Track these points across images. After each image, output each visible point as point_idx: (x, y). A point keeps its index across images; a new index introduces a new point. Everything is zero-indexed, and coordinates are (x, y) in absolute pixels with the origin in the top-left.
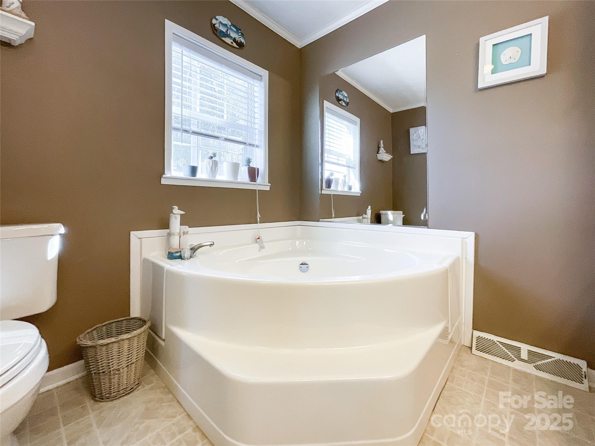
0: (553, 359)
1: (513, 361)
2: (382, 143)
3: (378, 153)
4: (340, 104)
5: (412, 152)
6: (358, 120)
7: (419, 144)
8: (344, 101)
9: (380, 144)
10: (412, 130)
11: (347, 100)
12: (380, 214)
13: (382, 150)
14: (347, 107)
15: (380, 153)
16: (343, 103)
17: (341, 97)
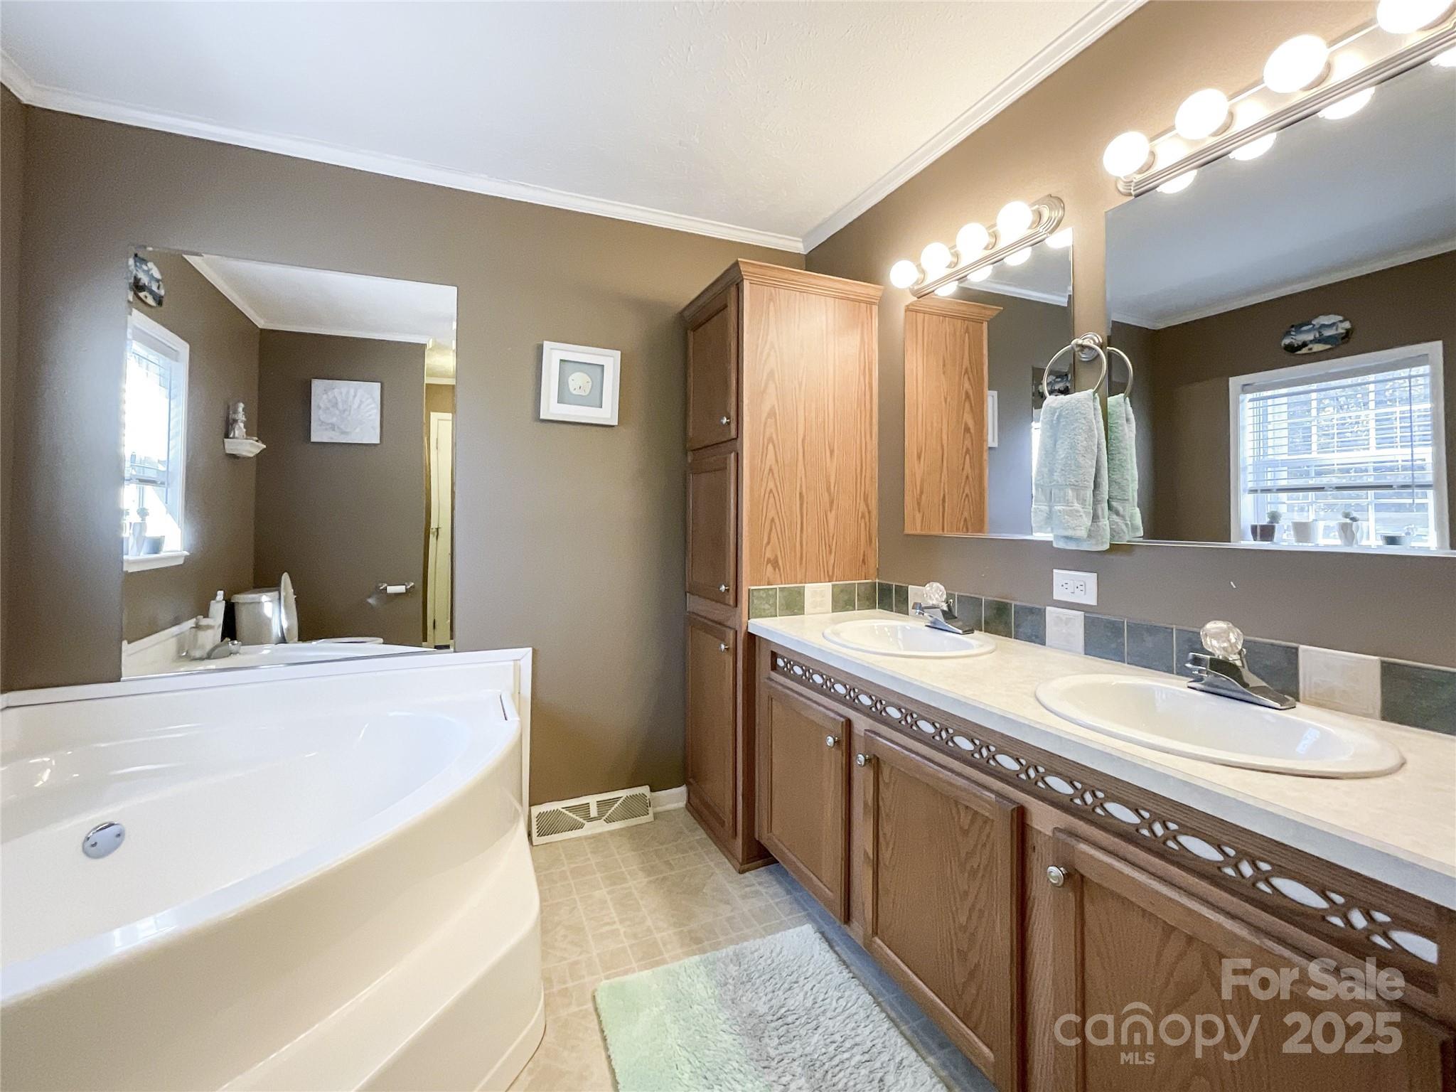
0: (621, 800)
1: (582, 826)
2: (240, 409)
3: (227, 436)
4: (140, 298)
5: (315, 438)
6: (183, 348)
7: (334, 420)
8: (151, 292)
9: (235, 412)
10: (318, 386)
11: (158, 288)
12: (233, 603)
13: (240, 429)
14: (158, 308)
15: (234, 438)
16: (148, 295)
17: (145, 280)
